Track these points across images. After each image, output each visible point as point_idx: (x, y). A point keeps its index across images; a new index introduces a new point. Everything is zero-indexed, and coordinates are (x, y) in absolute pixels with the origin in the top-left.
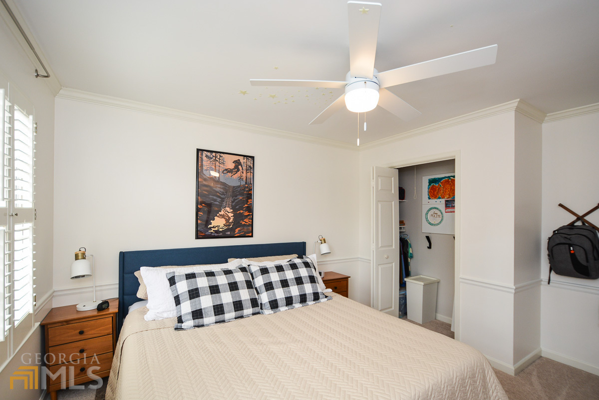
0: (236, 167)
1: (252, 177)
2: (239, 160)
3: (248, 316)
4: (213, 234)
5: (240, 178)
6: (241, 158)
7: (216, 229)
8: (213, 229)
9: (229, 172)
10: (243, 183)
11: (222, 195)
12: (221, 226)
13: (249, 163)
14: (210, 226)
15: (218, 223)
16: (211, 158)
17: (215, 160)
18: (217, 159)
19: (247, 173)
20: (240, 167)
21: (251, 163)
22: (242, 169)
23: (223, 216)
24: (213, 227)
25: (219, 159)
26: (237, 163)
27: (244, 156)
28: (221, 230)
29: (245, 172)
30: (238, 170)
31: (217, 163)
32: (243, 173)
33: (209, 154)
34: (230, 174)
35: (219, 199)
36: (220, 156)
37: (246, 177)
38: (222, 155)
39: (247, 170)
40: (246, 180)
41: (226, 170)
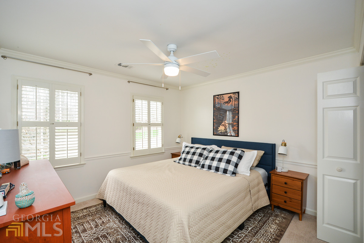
0: (230, 100)
1: (237, 103)
2: (231, 96)
3: (193, 166)
4: (219, 134)
5: (232, 105)
6: (232, 95)
7: (221, 131)
8: (220, 131)
9: (226, 103)
10: (233, 107)
11: (223, 115)
12: (223, 130)
13: (236, 96)
14: (218, 130)
15: (221, 128)
16: (219, 98)
17: (220, 99)
18: (221, 98)
19: (235, 101)
20: (231, 99)
21: (237, 96)
22: (233, 100)
23: (223, 125)
24: (220, 130)
25: (222, 98)
26: (230, 98)
27: (233, 93)
28: (223, 132)
29: (234, 102)
30: (231, 101)
31: (221, 100)
32: (233, 102)
33: (218, 96)
34: (227, 104)
35: (222, 117)
36: (222, 96)
37: (235, 104)
38: (223, 95)
39: (235, 100)
40: (235, 106)
41: (225, 102)
